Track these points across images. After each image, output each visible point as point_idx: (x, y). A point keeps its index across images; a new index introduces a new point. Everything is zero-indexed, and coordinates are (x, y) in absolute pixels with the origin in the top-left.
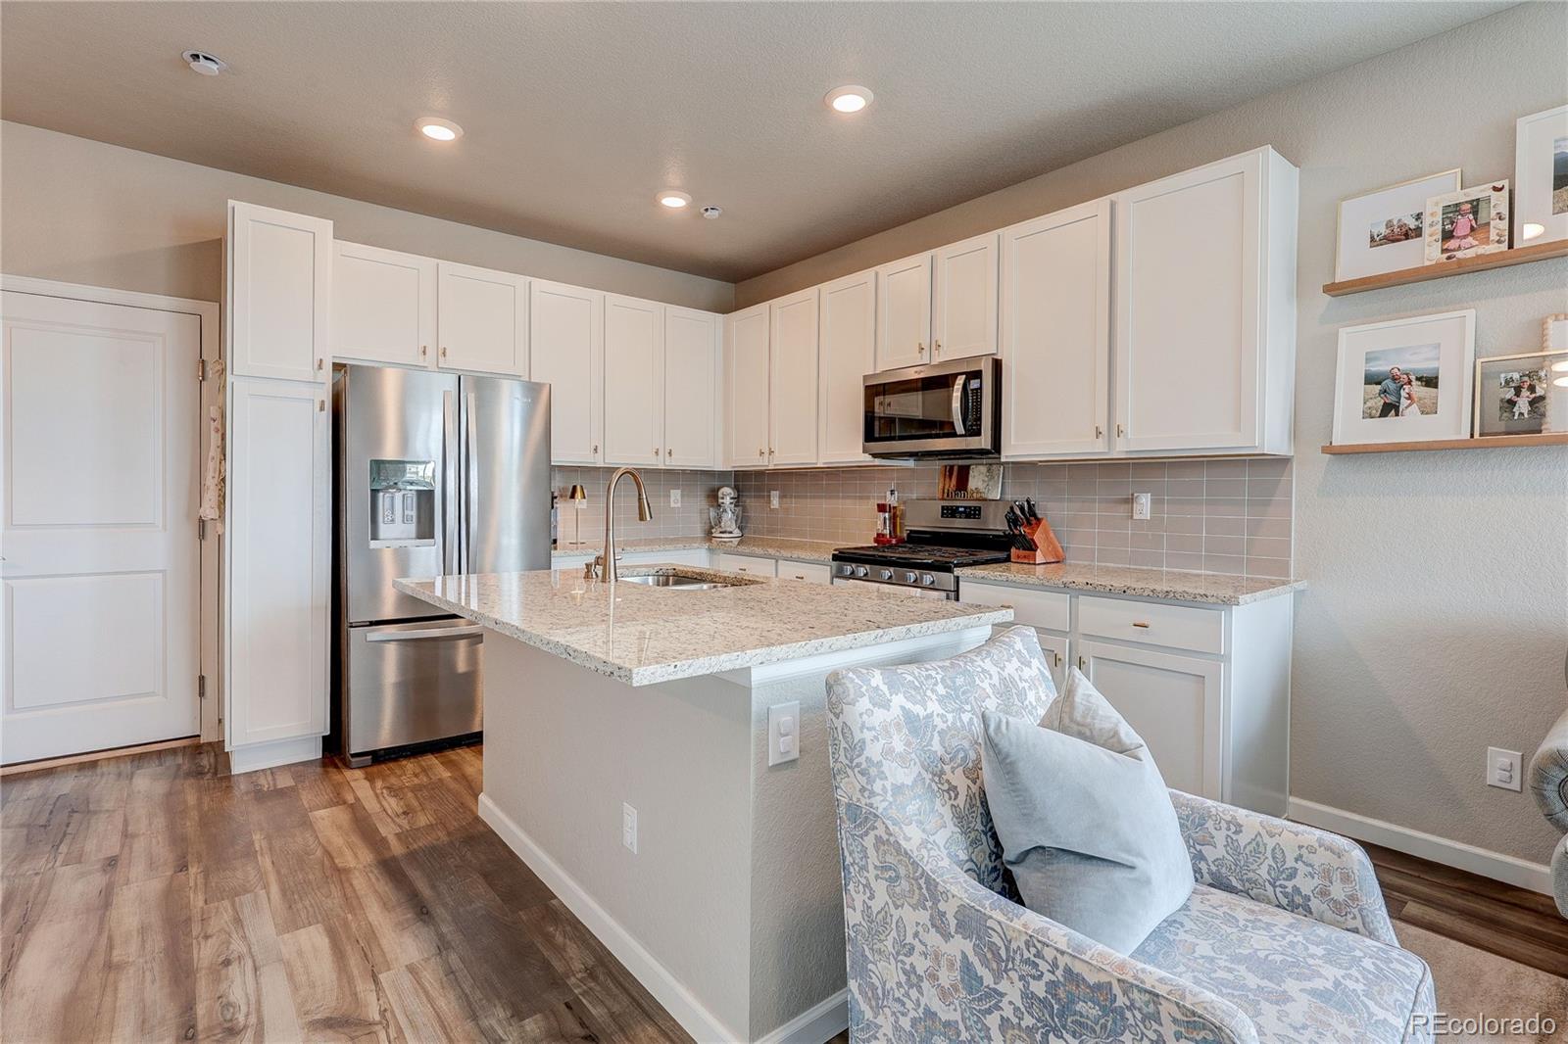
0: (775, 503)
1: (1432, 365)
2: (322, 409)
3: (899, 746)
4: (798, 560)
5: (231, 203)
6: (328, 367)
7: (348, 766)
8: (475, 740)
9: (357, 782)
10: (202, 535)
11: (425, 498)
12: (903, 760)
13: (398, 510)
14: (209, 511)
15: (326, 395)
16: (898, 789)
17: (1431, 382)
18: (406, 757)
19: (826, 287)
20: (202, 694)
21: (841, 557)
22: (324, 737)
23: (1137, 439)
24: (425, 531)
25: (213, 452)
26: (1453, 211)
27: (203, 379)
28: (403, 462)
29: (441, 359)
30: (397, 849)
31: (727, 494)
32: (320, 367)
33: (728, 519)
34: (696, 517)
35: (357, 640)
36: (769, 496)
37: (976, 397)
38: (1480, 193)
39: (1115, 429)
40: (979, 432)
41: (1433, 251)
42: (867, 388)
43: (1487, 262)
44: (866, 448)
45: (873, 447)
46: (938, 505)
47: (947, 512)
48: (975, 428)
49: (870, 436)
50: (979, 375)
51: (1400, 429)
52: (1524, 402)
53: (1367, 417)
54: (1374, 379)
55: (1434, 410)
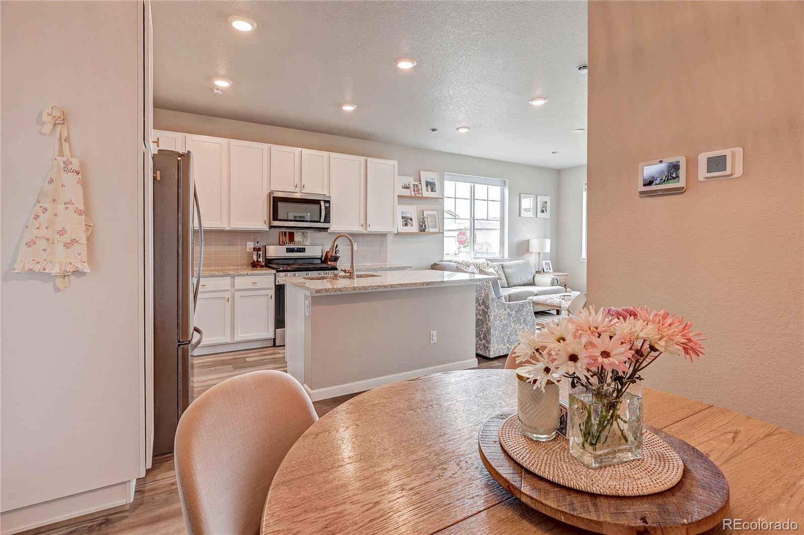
1: (411, 216)
26: (414, 185)
37: (328, 210)
38: (417, 183)
39: (368, 224)
40: (329, 222)
41: (413, 193)
42: (274, 197)
43: (419, 198)
44: (270, 223)
45: (276, 223)
46: (284, 247)
47: (289, 250)
48: (327, 220)
49: (275, 218)
50: (328, 202)
51: (408, 229)
52: (423, 225)
53: (403, 226)
54: (403, 218)
55: (412, 226)
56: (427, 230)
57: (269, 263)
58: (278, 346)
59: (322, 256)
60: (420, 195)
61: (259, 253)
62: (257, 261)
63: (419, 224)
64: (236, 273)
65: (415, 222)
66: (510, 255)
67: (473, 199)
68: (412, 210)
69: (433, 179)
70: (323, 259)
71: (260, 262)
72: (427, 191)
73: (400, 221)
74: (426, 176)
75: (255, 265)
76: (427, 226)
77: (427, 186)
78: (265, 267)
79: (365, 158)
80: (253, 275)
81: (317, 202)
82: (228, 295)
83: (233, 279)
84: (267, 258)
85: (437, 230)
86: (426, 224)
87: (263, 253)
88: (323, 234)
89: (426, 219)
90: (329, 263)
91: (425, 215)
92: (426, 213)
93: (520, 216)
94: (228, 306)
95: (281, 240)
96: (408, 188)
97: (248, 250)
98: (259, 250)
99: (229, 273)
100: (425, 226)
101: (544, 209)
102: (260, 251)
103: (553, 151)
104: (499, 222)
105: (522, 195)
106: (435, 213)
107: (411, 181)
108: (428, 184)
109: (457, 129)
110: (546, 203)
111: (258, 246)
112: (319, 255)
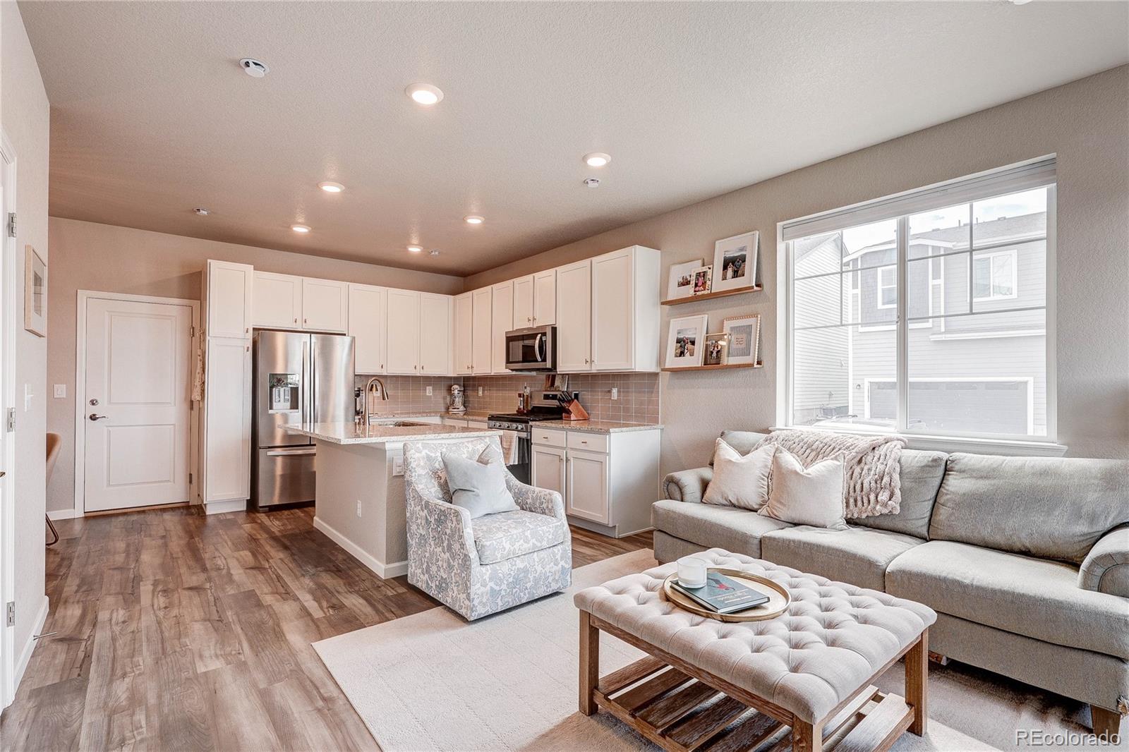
0: (480, 393)
1: (693, 336)
2: (248, 351)
3: (422, 464)
4: (475, 421)
5: (209, 261)
6: (251, 331)
7: (259, 512)
8: (312, 504)
9: (262, 517)
10: (192, 408)
11: (294, 391)
12: (423, 468)
13: (282, 395)
14: (196, 396)
15: (250, 345)
16: (419, 476)
17: (693, 343)
18: (285, 510)
19: (495, 286)
20: (191, 482)
21: (492, 418)
22: (247, 500)
23: (599, 366)
24: (294, 405)
25: (199, 370)
26: (698, 275)
27: (193, 336)
28: (287, 375)
29: (304, 324)
30: (278, 534)
31: (456, 389)
32: (247, 332)
33: (458, 401)
34: (441, 401)
35: (263, 455)
36: (478, 390)
38: (706, 269)
39: (592, 360)
41: (693, 291)
43: (703, 298)
52: (717, 353)
53: (676, 356)
54: (678, 340)
60: (706, 292)
63: (707, 350)
68: (697, 325)
69: (741, 250)
72: (726, 278)
73: (672, 348)
76: (725, 352)
77: (725, 269)
85: (747, 360)
86: (725, 349)
89: (725, 340)
91: (726, 331)
92: (729, 325)
96: (689, 283)
100: (721, 352)
107: (694, 267)
108: (727, 263)
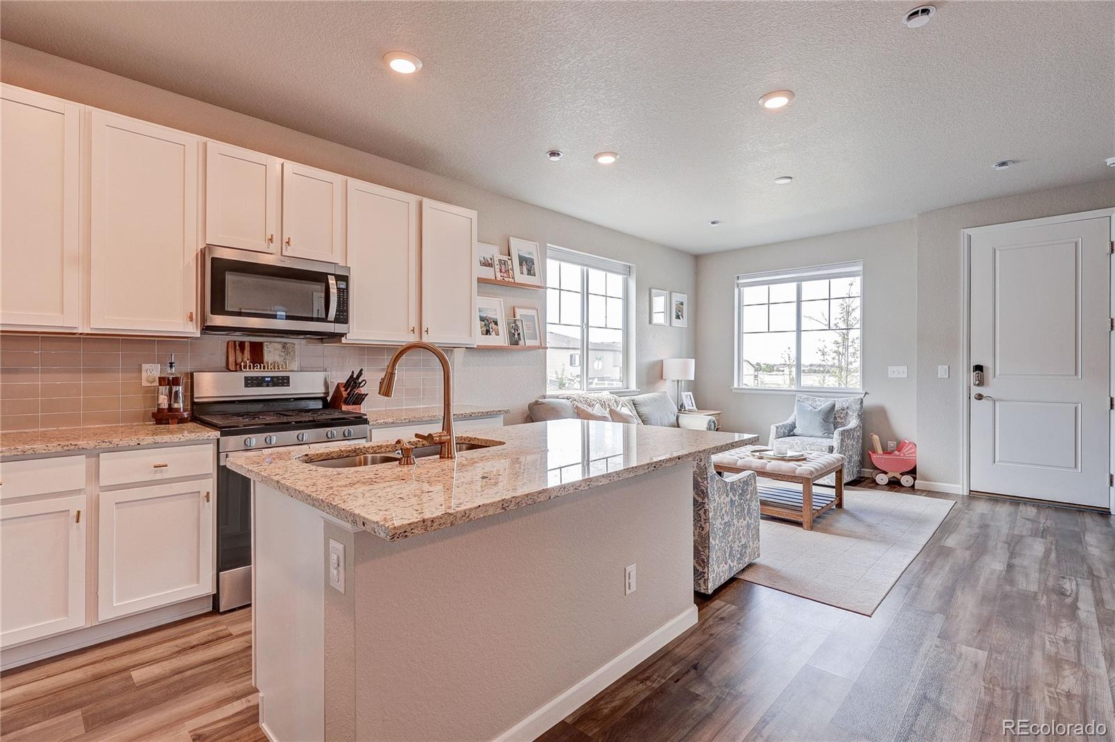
26: (500, 261)
37: (344, 294)
38: (506, 258)
39: (424, 329)
40: (345, 321)
41: (499, 275)
42: (213, 259)
43: (508, 284)
44: (204, 319)
45: (219, 320)
46: (241, 376)
47: (250, 382)
48: (342, 317)
49: (218, 306)
50: (344, 279)
51: (491, 340)
52: (516, 335)
53: (483, 334)
54: (482, 319)
55: (497, 334)
56: (521, 343)
57: (201, 414)
58: (225, 612)
59: (327, 393)
60: (511, 280)
61: (175, 389)
62: (170, 409)
63: (510, 332)
64: (104, 445)
65: (503, 328)
66: (639, 384)
67: (585, 294)
68: (495, 306)
69: (530, 254)
70: (329, 399)
71: (177, 410)
72: (522, 273)
73: (478, 326)
74: (520, 247)
75: (163, 418)
76: (521, 334)
77: (521, 264)
78: (191, 421)
79: (418, 198)
80: (156, 445)
81: (320, 278)
82: (79, 503)
83: (94, 460)
84: (195, 400)
85: (536, 343)
86: (520, 331)
87: (185, 390)
88: (329, 347)
89: (519, 323)
90: (344, 408)
91: (518, 317)
92: (519, 312)
93: (650, 322)
94: (78, 533)
95: (231, 359)
96: (490, 265)
97: (145, 383)
98: (175, 381)
99: (82, 443)
100: (519, 334)
101: (679, 313)
102: (178, 384)
103: (713, 221)
104: (621, 331)
105: (654, 291)
106: (533, 313)
107: (494, 253)
108: (522, 260)
109: (596, 156)
110: (682, 304)
111: (171, 373)
112: (319, 390)
